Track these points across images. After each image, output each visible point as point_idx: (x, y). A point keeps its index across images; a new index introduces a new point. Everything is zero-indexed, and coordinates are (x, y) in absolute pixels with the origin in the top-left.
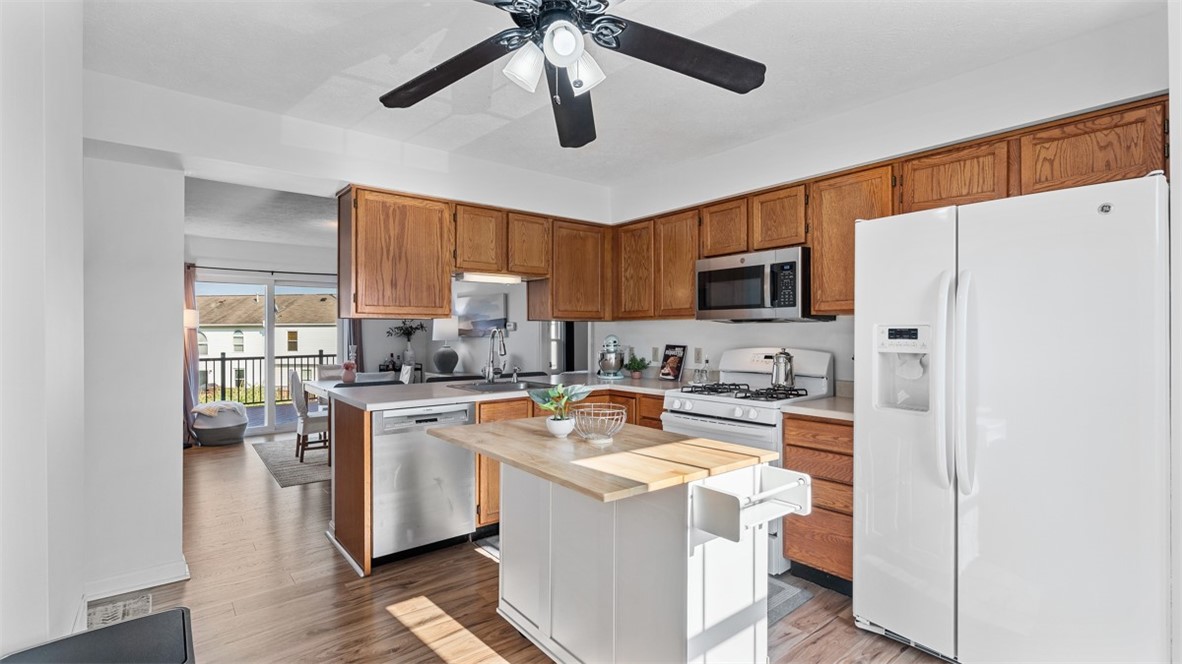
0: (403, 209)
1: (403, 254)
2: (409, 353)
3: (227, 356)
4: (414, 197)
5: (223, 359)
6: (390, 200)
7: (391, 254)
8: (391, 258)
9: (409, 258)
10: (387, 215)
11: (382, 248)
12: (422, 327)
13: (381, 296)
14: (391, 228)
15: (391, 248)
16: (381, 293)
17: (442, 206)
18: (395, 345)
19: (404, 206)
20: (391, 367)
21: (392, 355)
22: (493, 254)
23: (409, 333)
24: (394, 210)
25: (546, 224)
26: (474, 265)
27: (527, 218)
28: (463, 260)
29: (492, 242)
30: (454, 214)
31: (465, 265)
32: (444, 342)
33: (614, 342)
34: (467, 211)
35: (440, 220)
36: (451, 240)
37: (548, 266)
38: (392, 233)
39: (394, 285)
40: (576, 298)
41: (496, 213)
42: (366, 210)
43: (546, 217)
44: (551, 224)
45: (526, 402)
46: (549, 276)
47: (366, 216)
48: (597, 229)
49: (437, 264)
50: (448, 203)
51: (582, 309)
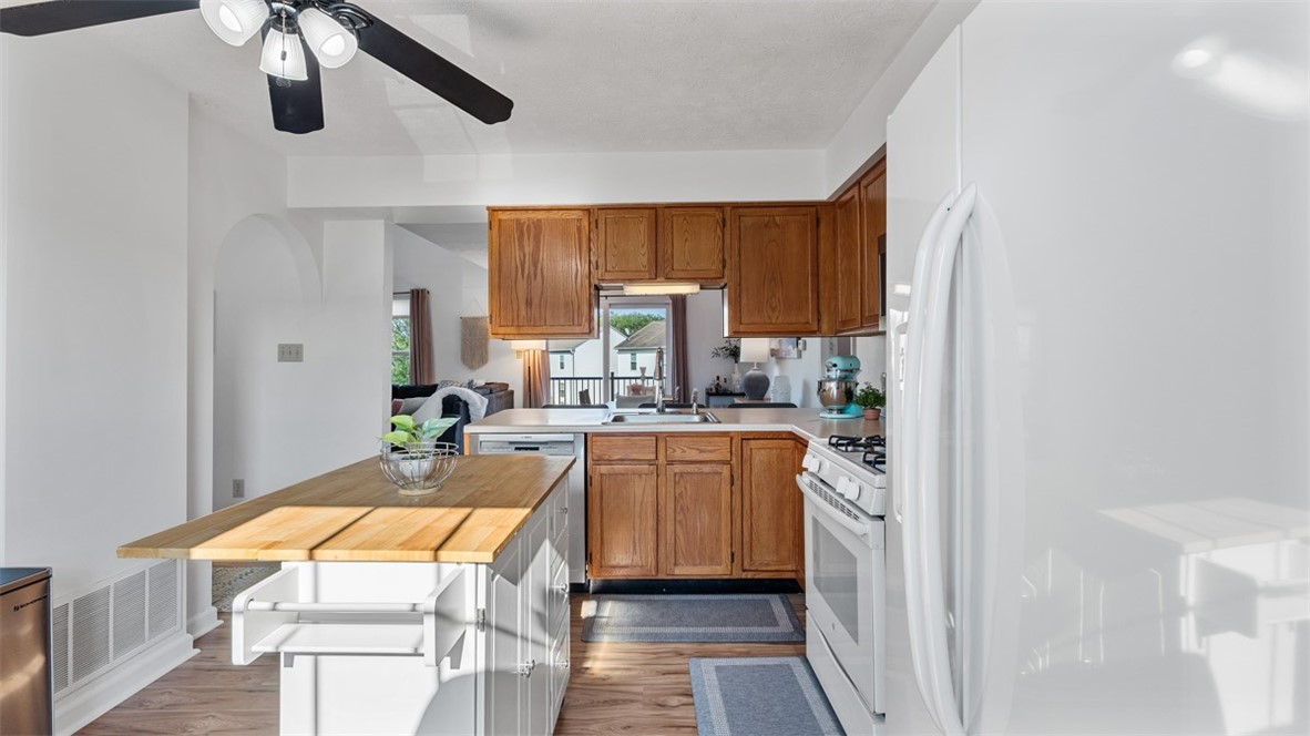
0: (538, 224)
1: (539, 271)
2: (736, 376)
3: (615, 376)
4: (550, 209)
6: (524, 216)
7: (526, 272)
8: (526, 275)
9: (545, 275)
10: (522, 233)
11: (517, 267)
13: (515, 316)
14: (526, 243)
15: (526, 266)
16: (515, 313)
17: (580, 213)
19: (539, 221)
21: (718, 378)
22: (644, 260)
23: (735, 353)
24: (529, 226)
25: (718, 215)
26: (620, 276)
27: (690, 211)
28: (606, 271)
29: (643, 246)
30: (597, 221)
31: (607, 276)
32: (753, 364)
33: (835, 365)
34: (611, 215)
35: (579, 229)
36: (593, 250)
37: (724, 267)
38: (527, 251)
39: (529, 303)
40: (771, 306)
41: (647, 212)
42: (499, 229)
43: (719, 206)
44: (729, 213)
45: (654, 438)
46: (725, 280)
47: (500, 237)
48: (804, 210)
49: (576, 278)
50: (588, 210)
51: (780, 320)
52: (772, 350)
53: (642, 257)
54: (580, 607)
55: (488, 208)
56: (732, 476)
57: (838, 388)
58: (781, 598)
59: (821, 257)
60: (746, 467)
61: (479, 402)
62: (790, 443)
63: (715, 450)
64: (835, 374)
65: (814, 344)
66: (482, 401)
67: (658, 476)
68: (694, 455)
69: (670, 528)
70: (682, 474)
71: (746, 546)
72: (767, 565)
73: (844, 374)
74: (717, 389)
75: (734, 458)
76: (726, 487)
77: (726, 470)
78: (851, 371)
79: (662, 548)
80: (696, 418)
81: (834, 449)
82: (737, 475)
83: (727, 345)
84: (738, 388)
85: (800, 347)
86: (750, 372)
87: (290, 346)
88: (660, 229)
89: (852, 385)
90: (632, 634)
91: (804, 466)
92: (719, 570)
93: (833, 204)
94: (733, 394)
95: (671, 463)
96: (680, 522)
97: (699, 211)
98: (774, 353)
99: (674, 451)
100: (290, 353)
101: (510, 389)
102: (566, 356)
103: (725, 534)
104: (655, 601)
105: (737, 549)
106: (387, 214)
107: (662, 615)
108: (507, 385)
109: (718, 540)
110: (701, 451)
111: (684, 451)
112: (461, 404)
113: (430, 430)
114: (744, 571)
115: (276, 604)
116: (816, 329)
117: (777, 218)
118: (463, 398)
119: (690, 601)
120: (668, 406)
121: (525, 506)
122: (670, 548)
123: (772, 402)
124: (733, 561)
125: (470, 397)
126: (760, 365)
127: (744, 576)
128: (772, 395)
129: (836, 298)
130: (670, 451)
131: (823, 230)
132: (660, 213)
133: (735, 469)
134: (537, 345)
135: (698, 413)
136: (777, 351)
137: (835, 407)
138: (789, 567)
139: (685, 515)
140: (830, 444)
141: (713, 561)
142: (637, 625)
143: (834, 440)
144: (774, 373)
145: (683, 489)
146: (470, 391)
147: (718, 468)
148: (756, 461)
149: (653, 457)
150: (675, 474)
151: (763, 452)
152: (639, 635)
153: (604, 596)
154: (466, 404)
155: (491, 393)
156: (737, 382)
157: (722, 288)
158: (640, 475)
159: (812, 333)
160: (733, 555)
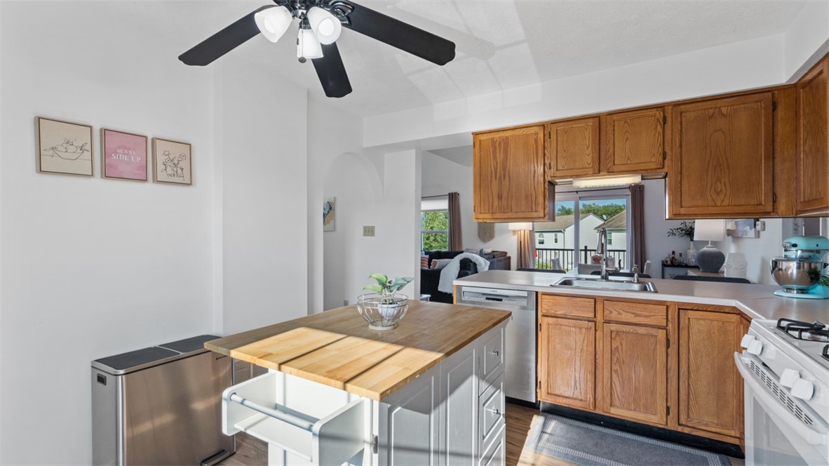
0: (506, 140)
1: (507, 174)
2: (691, 252)
4: (515, 128)
6: (496, 136)
7: (498, 175)
8: (498, 177)
9: (511, 176)
10: (495, 148)
11: (492, 172)
13: (491, 206)
14: (498, 155)
15: (498, 171)
16: (491, 203)
17: (537, 129)
19: (507, 138)
21: (673, 253)
22: (589, 159)
23: (690, 233)
24: (500, 142)
25: (659, 115)
26: (568, 173)
27: (631, 114)
28: (557, 170)
29: (588, 148)
30: (550, 133)
31: (558, 174)
32: (708, 242)
33: (795, 245)
34: (561, 127)
35: (536, 141)
36: (547, 155)
37: (664, 158)
38: (498, 160)
39: (500, 197)
40: (715, 190)
41: (592, 120)
42: (480, 147)
43: (661, 107)
44: (670, 111)
45: (593, 300)
46: (666, 170)
47: (480, 152)
48: (757, 97)
49: (534, 177)
50: (544, 125)
51: (726, 202)
52: (728, 230)
53: (588, 157)
54: (531, 420)
55: (473, 134)
56: (668, 340)
57: (799, 268)
58: (721, 460)
59: (778, 140)
60: (684, 334)
61: (483, 264)
62: (735, 318)
63: (650, 316)
64: (796, 253)
65: (774, 226)
66: (486, 263)
67: (596, 330)
68: (630, 318)
69: (607, 374)
70: (618, 332)
71: (683, 404)
72: (706, 425)
73: (806, 254)
74: (672, 262)
75: (670, 325)
76: (661, 349)
77: (661, 334)
78: (818, 252)
79: (598, 390)
80: (636, 287)
81: (783, 333)
82: (673, 339)
83: (682, 226)
84: (693, 261)
85: (758, 227)
86: (705, 249)
87: (369, 227)
88: (603, 133)
89: (819, 266)
90: (567, 454)
91: (743, 345)
92: (655, 419)
93: (795, 85)
94: (687, 266)
95: (608, 322)
96: (616, 371)
97: (639, 114)
98: (729, 233)
99: (611, 312)
100: (369, 231)
101: (508, 255)
102: (559, 234)
103: (660, 389)
104: (592, 431)
105: (673, 404)
106: (416, 144)
107: (596, 445)
108: (506, 253)
109: (653, 393)
110: (637, 315)
111: (619, 313)
112: (471, 264)
113: (396, 284)
114: (679, 424)
115: (244, 400)
116: (769, 209)
117: (724, 110)
118: (473, 260)
119: (624, 439)
120: (610, 275)
121: (440, 352)
122: (607, 391)
123: (726, 275)
124: (668, 413)
125: (477, 260)
126: (715, 243)
127: (680, 429)
128: (728, 270)
129: (797, 179)
130: (606, 312)
131: (781, 113)
132: (603, 120)
133: (671, 334)
134: (524, 226)
135: (638, 282)
136: (734, 231)
137: (795, 286)
138: (733, 433)
139: (620, 367)
140: (779, 327)
141: (646, 410)
142: (574, 448)
143: (784, 324)
144: (730, 250)
145: (619, 344)
146: (478, 257)
147: (653, 331)
148: (694, 330)
149: (591, 315)
150: (611, 332)
151: (702, 322)
152: (573, 458)
153: (550, 416)
154: (475, 265)
155: (494, 257)
156: (692, 255)
157: (665, 177)
158: (580, 328)
159: (767, 214)
160: (668, 408)
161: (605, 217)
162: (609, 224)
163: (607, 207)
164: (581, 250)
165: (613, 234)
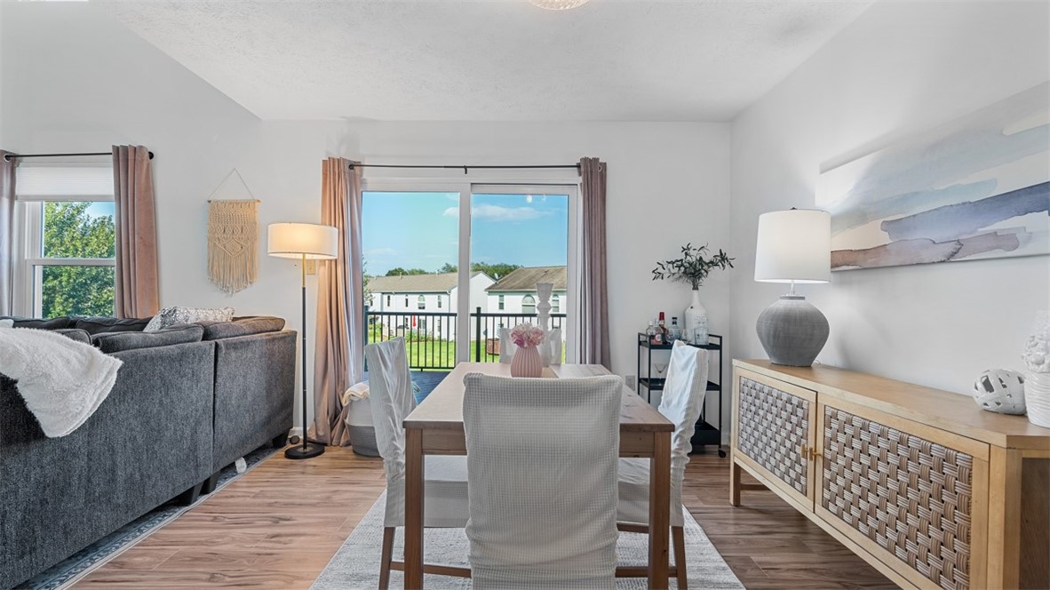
2: (696, 314)
3: (482, 312)
5: (478, 314)
12: (723, 258)
18: (671, 297)
20: (658, 338)
21: (662, 316)
23: (695, 272)
101: (287, 329)
102: (443, 296)
108: (283, 323)
161: (496, 275)
162: (501, 285)
163: (497, 266)
164: (472, 315)
165: (505, 297)
